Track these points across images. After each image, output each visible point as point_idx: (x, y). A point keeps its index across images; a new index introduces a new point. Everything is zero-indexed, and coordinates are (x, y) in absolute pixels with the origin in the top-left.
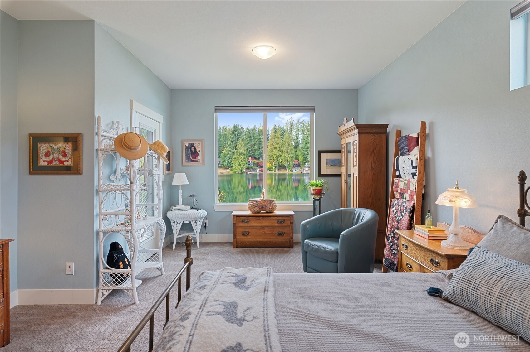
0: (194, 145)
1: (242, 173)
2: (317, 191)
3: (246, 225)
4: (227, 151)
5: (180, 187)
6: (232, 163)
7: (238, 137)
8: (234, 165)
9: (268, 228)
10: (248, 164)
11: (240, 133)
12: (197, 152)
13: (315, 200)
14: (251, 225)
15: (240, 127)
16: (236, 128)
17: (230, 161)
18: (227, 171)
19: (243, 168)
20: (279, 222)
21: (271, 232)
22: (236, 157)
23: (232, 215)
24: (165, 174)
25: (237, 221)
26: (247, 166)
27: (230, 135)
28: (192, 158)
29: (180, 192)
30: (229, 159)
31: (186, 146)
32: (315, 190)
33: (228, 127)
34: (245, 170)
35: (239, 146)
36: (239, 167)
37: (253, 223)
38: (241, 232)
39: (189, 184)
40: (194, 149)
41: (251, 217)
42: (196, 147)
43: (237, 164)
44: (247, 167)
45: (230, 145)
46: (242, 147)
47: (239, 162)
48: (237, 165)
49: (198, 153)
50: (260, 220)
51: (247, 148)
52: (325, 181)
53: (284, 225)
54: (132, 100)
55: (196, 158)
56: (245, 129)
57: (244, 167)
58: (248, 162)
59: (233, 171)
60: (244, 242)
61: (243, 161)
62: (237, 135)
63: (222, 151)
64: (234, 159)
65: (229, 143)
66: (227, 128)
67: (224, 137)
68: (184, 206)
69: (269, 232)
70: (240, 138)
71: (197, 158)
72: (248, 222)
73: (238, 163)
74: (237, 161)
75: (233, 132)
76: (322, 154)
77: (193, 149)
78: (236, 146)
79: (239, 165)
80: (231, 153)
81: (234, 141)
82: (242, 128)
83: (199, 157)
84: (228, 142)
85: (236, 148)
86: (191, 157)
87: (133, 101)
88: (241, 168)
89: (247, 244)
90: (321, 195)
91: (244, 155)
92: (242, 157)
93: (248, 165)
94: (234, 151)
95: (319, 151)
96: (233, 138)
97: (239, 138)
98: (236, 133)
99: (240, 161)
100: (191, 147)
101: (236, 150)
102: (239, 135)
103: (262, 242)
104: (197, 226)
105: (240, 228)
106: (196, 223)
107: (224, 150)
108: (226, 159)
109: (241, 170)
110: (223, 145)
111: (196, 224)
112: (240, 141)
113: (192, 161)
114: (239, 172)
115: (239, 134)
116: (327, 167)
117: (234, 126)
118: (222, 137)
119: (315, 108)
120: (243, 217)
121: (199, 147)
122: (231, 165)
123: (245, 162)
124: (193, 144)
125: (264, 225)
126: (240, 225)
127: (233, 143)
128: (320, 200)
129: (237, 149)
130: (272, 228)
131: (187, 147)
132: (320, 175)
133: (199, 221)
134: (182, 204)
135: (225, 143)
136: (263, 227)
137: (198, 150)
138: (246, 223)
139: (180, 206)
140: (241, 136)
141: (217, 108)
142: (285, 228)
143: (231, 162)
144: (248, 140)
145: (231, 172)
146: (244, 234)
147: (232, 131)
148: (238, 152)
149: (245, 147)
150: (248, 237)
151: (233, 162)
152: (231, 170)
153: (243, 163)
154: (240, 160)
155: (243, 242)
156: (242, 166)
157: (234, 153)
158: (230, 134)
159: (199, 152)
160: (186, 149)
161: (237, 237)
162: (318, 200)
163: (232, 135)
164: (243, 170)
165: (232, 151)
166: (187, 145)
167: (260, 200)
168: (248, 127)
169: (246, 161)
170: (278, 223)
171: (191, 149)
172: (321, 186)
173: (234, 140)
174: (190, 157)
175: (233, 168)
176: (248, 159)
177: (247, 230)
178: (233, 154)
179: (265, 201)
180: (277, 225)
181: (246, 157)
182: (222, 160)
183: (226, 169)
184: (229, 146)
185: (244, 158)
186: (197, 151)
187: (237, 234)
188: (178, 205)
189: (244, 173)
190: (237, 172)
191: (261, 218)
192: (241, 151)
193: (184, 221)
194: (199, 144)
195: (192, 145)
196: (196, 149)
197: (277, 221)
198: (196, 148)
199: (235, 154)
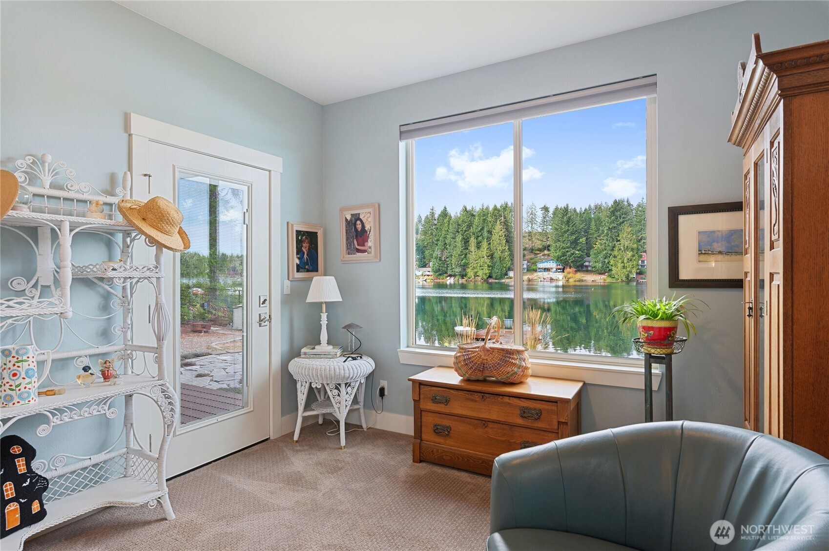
0: (361, 217)
1: (629, 280)
2: (652, 332)
3: (441, 408)
4: (601, 245)
5: (324, 306)
6: (611, 264)
7: (621, 220)
8: (613, 268)
9: (495, 426)
10: (642, 266)
11: (625, 214)
12: (366, 232)
13: (650, 359)
14: (455, 411)
15: (626, 203)
16: (618, 205)
17: (606, 261)
18: (603, 277)
19: (631, 272)
20: (526, 415)
21: (504, 439)
22: (617, 254)
23: (410, 380)
24: (294, 278)
25: (422, 396)
26: (638, 269)
27: (607, 219)
28: (358, 245)
29: (324, 316)
30: (605, 259)
31: (346, 220)
32: (646, 329)
33: (604, 204)
34: (635, 276)
35: (624, 236)
36: (624, 270)
37: (457, 407)
38: (432, 426)
39: (341, 300)
40: (361, 226)
41: (452, 391)
42: (364, 220)
43: (620, 265)
44: (638, 271)
45: (607, 235)
46: (629, 236)
47: (623, 262)
48: (619, 268)
49: (368, 233)
50: (475, 401)
51: (639, 238)
52: (687, 303)
53: (540, 425)
54: (130, 114)
55: (364, 245)
56: (635, 205)
57: (633, 271)
58: (640, 262)
59: (613, 278)
60: (438, 451)
61: (631, 260)
62: (620, 217)
63: (594, 246)
64: (615, 257)
65: (606, 232)
66: (603, 208)
67: (597, 222)
68: (331, 347)
69: (500, 438)
70: (625, 222)
71: (366, 244)
72: (447, 402)
73: (622, 265)
74: (620, 261)
75: (613, 213)
76: (683, 219)
77: (359, 227)
78: (618, 236)
79: (624, 267)
80: (608, 248)
81: (615, 227)
82: (629, 205)
83: (370, 243)
84: (603, 231)
85: (619, 238)
86: (355, 242)
87: (132, 114)
88: (627, 273)
89: (444, 457)
90: (670, 345)
91: (632, 250)
92: (629, 254)
93: (640, 267)
94: (615, 244)
95: (669, 208)
96: (613, 222)
97: (623, 222)
98: (618, 214)
99: (625, 261)
100: (356, 221)
101: (618, 243)
102: (623, 218)
103: (481, 462)
104: (339, 395)
105: (430, 414)
106: (337, 388)
107: (597, 243)
108: (601, 257)
109: (627, 277)
110: (595, 235)
111: (336, 391)
112: (626, 228)
113: (359, 251)
114: (624, 279)
115: (623, 216)
116: (702, 256)
117: (614, 203)
118: (593, 222)
119: (658, 79)
120: (434, 388)
121: (370, 219)
122: (608, 267)
123: (635, 263)
124: (359, 214)
125: (484, 415)
126: (428, 408)
127: (613, 231)
128: (666, 360)
129: (619, 241)
130: (506, 427)
131: (349, 222)
132: (675, 282)
133: (346, 384)
134: (328, 343)
135: (598, 233)
136: (485, 422)
137: (367, 227)
138: (443, 405)
139: (324, 347)
140: (627, 219)
141: (404, 129)
142: (542, 433)
143: (608, 263)
144: (641, 225)
145: (609, 280)
146: (438, 431)
147: (610, 211)
148: (622, 245)
149: (634, 237)
150: (447, 442)
151: (612, 262)
152: (610, 276)
153: (631, 263)
154: (625, 259)
155: (435, 450)
156: (628, 269)
157: (614, 247)
158: (608, 217)
159: (370, 231)
160: (346, 227)
161: (424, 437)
162: (659, 360)
163: (610, 218)
164: (632, 276)
165: (610, 244)
166: (349, 218)
167: (478, 347)
168: (641, 202)
169: (637, 260)
170: (522, 417)
171: (355, 224)
172: (670, 317)
173: (615, 225)
174: (353, 243)
175: (613, 272)
176: (641, 257)
177: (446, 422)
178: (612, 250)
179: (488, 351)
180: (520, 421)
181: (637, 253)
182: (594, 260)
183: (600, 274)
184: (605, 236)
185: (633, 256)
186: (366, 229)
187: (423, 429)
188: (319, 343)
189: (633, 281)
190: (620, 280)
191: (477, 397)
192: (626, 244)
193: (311, 383)
194: (369, 214)
195: (357, 218)
196: (365, 224)
197: (519, 412)
198: (364, 222)
199: (617, 249)
